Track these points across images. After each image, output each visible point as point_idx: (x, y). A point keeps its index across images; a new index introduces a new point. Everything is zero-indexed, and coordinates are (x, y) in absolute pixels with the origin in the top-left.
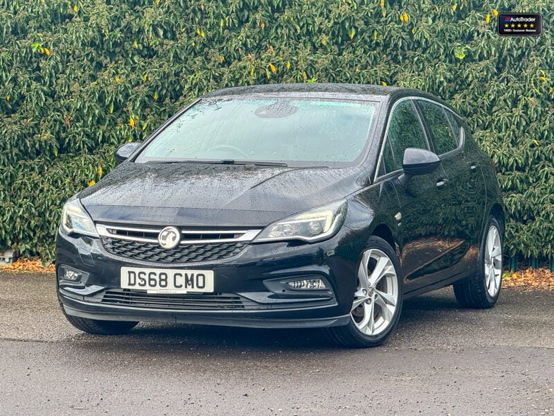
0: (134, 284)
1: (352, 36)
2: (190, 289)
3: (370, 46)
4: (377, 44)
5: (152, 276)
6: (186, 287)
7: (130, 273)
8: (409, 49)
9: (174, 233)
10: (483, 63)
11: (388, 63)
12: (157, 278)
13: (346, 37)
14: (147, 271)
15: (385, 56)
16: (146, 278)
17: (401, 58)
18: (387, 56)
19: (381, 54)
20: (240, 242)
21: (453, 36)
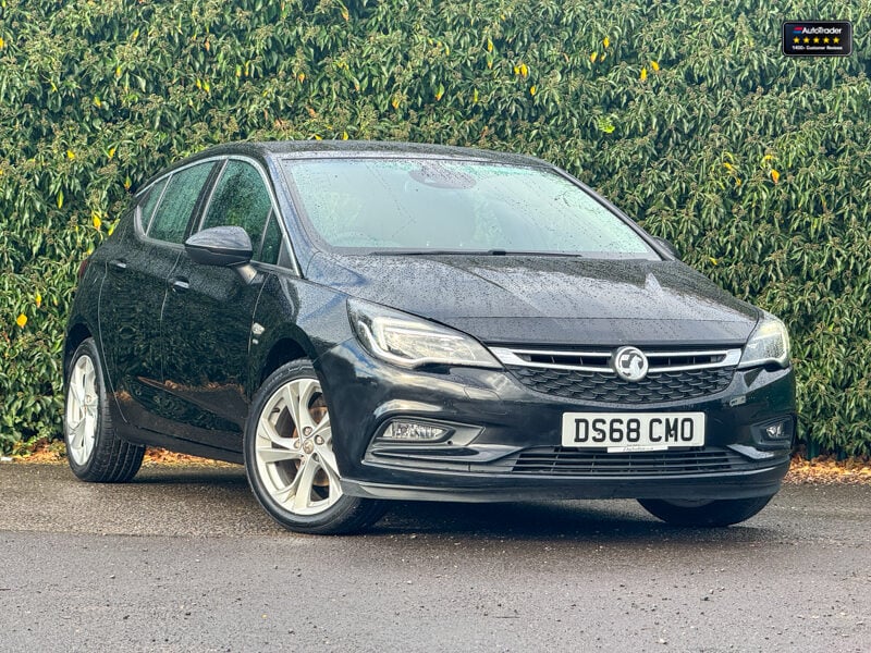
0: (586, 439)
1: (440, 96)
2: (672, 443)
3: (464, 113)
4: (476, 110)
5: (616, 426)
6: (667, 440)
7: (578, 421)
8: (523, 119)
9: (639, 356)
10: (638, 141)
11: (490, 138)
12: (624, 428)
13: (431, 97)
14: (608, 417)
15: (486, 128)
16: (606, 428)
17: (510, 132)
18: (490, 128)
19: (481, 124)
20: (723, 368)
21: (590, 100)
